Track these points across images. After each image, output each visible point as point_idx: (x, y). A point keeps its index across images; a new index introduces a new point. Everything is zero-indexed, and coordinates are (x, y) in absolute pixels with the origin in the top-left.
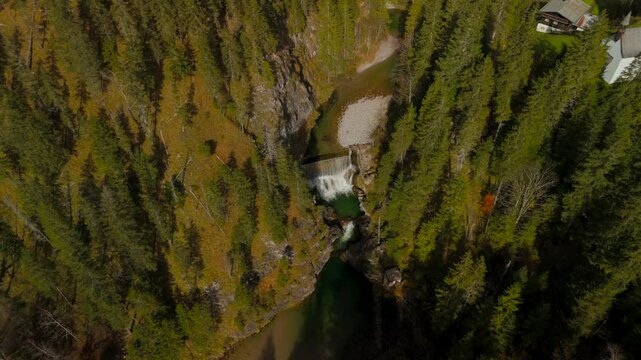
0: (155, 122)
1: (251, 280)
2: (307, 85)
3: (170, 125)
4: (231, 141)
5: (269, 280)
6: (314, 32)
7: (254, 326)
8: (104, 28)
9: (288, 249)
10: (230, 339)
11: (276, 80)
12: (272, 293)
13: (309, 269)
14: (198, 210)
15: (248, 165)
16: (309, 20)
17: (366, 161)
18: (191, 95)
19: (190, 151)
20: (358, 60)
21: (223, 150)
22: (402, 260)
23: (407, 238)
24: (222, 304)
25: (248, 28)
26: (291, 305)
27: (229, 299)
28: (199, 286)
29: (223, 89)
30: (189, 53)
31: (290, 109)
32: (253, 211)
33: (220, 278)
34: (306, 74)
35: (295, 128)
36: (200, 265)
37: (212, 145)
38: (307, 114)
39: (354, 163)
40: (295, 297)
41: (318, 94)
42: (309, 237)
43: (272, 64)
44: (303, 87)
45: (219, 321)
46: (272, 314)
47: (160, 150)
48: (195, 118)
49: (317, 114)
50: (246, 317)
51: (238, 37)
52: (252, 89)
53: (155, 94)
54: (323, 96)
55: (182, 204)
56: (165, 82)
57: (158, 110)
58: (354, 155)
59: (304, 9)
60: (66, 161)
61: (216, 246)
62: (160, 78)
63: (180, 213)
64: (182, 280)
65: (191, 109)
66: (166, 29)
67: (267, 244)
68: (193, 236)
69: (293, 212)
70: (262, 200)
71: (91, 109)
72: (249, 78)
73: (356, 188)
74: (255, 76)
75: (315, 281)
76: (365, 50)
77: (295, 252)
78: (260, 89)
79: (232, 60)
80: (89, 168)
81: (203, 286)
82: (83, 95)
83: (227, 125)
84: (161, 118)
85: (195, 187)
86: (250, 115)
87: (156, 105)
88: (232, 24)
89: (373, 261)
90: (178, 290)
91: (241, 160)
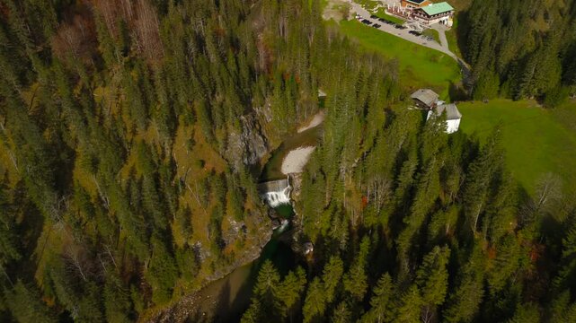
0: (172, 149)
1: (221, 244)
2: (264, 137)
3: (180, 151)
4: (214, 161)
5: (231, 246)
6: (270, 107)
7: (220, 274)
8: (151, 97)
9: (244, 227)
10: (205, 280)
11: (242, 131)
12: (233, 254)
13: (256, 242)
14: (191, 198)
15: (223, 176)
16: (267, 100)
17: (298, 182)
18: (193, 135)
19: (190, 165)
20: (299, 125)
21: (209, 166)
22: (313, 238)
23: (317, 224)
24: (202, 257)
25: (228, 101)
26: (244, 264)
27: (207, 254)
28: (189, 244)
29: (211, 133)
30: (194, 113)
31: (251, 149)
32: (224, 201)
33: (202, 240)
34: (264, 132)
35: (253, 161)
36: (191, 231)
37: (203, 163)
38: (263, 155)
39: (291, 185)
40: (247, 259)
41: (271, 144)
42: (258, 223)
43: (241, 121)
44: (260, 138)
45: (199, 268)
46: (232, 268)
47: (173, 164)
48: (194, 147)
49: (270, 156)
50: (216, 266)
51: (221, 106)
52: (227, 134)
53: (172, 133)
54: (274, 145)
55: (183, 195)
56: (179, 127)
57: (174, 142)
58: (291, 179)
59: (264, 93)
60: (122, 166)
61: (201, 220)
62: (177, 125)
63: (181, 198)
64: (179, 240)
65: (192, 142)
66: (182, 100)
67: (232, 223)
68: (188, 213)
69: (248, 206)
70: (230, 196)
71: (138, 139)
72: (227, 128)
73: (292, 200)
74: (230, 127)
75: (260, 250)
76: (303, 119)
77: (248, 231)
78: (233, 134)
79: (217, 117)
80: (133, 172)
81: (192, 244)
82: (134, 133)
83: (212, 152)
84: (175, 146)
85: (192, 186)
86: (226, 148)
87: (173, 139)
88: (219, 98)
89: (295, 239)
90: (176, 246)
91: (219, 171)
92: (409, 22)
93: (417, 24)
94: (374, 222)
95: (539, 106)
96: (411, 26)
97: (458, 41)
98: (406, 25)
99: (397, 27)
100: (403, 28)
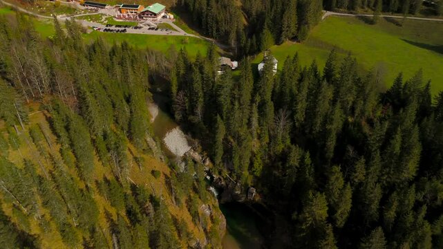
17: (197, 156)
18: (132, 153)
19: (149, 179)
26: (224, 234)
27: (204, 244)
28: (191, 245)
40: (223, 229)
47: (134, 188)
52: (146, 140)
65: (136, 159)
67: (201, 208)
68: (175, 221)
77: (211, 207)
78: (149, 139)
81: (193, 244)
89: (238, 192)
91: (168, 174)
92: (141, 23)
93: (148, 22)
94: (283, 147)
95: (295, 43)
96: (145, 25)
97: (189, 26)
98: (141, 25)
99: (136, 28)
100: (140, 28)
